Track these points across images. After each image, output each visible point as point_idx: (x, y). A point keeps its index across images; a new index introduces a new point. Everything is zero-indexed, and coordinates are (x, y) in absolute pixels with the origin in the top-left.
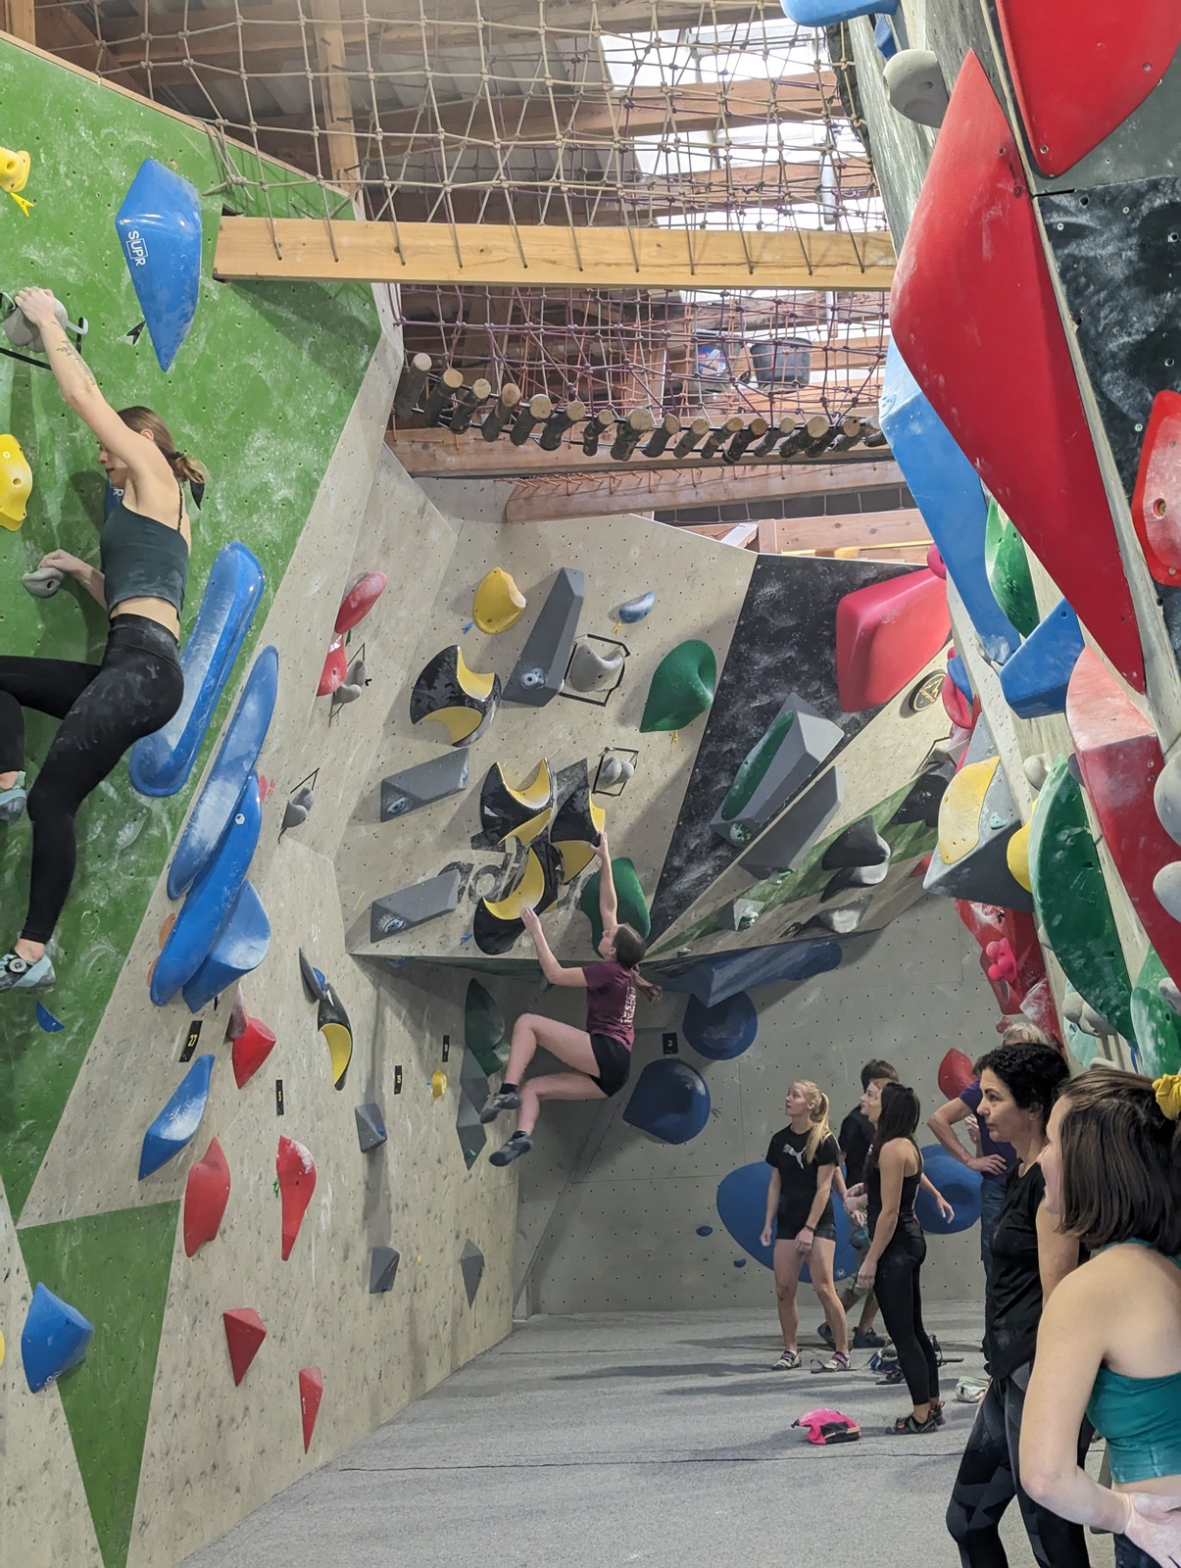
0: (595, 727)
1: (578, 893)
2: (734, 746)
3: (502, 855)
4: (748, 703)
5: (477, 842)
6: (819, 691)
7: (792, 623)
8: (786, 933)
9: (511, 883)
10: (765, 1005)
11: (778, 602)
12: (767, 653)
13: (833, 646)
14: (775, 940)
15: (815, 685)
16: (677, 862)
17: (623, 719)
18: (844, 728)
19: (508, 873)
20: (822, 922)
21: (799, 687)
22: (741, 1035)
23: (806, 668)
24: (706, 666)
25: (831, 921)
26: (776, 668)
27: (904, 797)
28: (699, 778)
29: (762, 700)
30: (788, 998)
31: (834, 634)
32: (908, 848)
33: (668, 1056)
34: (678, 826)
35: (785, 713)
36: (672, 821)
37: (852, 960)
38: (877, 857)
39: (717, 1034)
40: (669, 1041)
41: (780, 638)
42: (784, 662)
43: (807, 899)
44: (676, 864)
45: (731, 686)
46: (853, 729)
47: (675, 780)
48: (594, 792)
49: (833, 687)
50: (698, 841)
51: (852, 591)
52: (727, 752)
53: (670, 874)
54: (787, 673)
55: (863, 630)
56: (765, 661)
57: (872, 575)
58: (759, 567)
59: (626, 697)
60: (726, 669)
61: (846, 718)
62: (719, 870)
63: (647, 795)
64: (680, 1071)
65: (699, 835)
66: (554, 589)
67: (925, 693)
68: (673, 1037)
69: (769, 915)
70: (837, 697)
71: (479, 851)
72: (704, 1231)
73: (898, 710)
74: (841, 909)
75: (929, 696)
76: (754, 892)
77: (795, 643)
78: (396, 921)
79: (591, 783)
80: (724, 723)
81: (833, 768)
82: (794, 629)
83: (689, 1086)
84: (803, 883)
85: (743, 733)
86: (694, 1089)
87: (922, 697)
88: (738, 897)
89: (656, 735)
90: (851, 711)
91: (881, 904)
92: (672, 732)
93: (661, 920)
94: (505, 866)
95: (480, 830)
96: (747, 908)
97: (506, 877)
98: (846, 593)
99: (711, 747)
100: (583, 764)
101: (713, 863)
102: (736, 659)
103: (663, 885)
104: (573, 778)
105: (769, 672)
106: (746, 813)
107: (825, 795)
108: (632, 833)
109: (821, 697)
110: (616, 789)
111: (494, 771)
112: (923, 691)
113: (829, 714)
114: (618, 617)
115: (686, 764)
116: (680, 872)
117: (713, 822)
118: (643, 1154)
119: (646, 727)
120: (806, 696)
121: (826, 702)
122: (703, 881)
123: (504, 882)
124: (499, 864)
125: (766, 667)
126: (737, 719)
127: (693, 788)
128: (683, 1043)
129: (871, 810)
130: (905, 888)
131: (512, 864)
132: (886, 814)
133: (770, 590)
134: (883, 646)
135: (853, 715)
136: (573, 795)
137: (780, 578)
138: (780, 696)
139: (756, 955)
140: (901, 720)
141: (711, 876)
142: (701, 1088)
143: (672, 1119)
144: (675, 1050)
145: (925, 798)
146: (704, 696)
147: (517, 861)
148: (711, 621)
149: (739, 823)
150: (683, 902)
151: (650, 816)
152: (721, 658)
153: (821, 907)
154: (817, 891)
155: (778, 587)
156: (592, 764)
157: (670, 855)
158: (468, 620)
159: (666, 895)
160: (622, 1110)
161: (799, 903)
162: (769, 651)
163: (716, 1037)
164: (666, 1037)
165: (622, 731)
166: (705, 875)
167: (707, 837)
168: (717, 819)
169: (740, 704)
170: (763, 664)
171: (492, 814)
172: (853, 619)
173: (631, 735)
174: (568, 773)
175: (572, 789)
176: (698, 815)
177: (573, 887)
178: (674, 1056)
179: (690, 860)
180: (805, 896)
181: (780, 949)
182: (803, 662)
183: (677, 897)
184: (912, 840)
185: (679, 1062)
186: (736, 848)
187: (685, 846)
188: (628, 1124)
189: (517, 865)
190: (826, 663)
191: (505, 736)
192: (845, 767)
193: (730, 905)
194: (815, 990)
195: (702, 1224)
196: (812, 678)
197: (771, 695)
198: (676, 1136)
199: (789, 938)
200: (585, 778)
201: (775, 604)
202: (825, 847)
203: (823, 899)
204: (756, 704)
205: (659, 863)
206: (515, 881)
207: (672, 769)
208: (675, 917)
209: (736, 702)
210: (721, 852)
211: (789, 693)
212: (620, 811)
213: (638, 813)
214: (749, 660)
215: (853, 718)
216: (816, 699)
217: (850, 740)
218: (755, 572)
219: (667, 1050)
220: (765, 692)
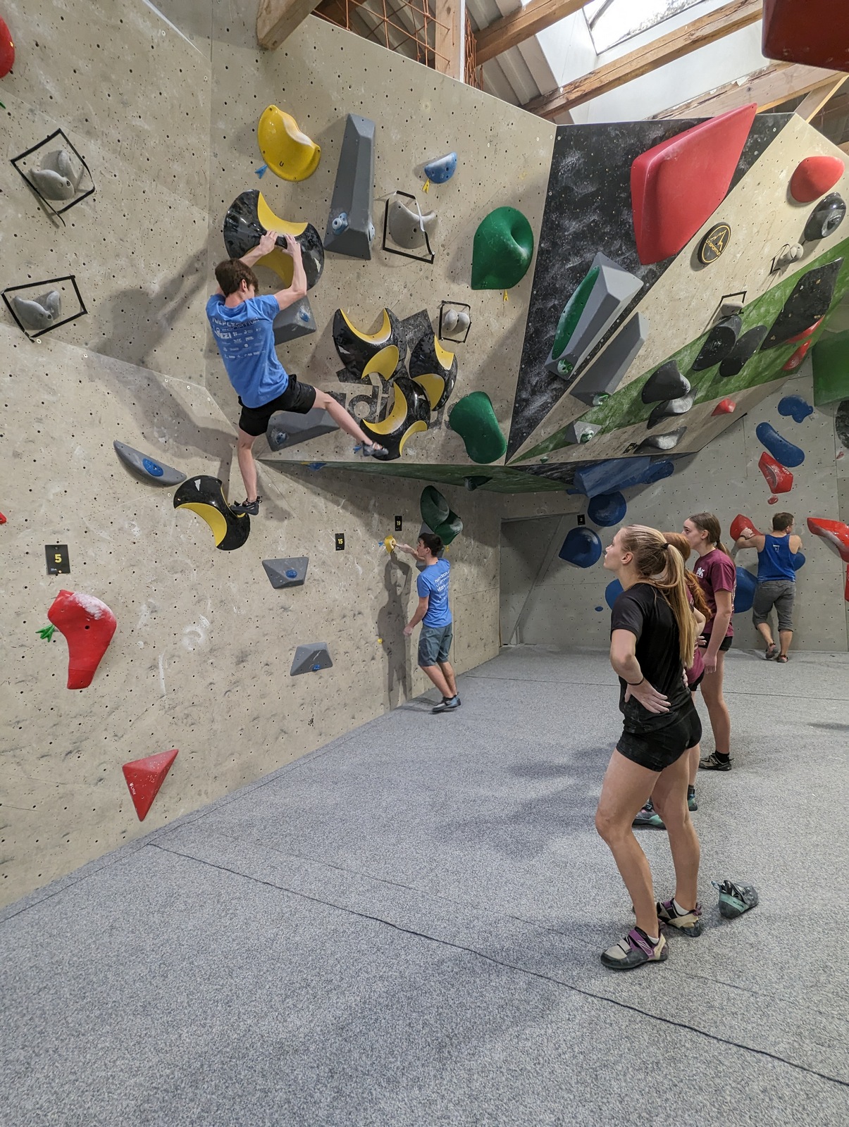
0: (428, 282)
1: (446, 417)
2: (556, 303)
3: (370, 387)
4: (563, 265)
5: (342, 376)
6: (620, 248)
7: (591, 189)
8: (627, 451)
9: (385, 408)
10: (631, 498)
11: (579, 171)
12: (574, 219)
13: (629, 206)
14: (619, 455)
15: (617, 244)
16: (524, 395)
17: (453, 276)
18: (643, 279)
19: (379, 401)
20: (650, 444)
21: (604, 246)
22: (617, 513)
23: (608, 229)
24: (520, 229)
25: (657, 443)
26: (583, 231)
27: (700, 348)
28: (532, 330)
29: (574, 262)
30: (643, 493)
31: (629, 196)
32: (708, 391)
33: (580, 526)
34: (521, 369)
35: (593, 269)
36: (516, 365)
37: (681, 470)
38: (681, 392)
39: (603, 514)
40: (581, 519)
41: (585, 204)
42: (588, 226)
43: (636, 425)
44: (524, 396)
45: (548, 252)
46: (651, 279)
47: (513, 331)
48: (440, 338)
49: (632, 243)
50: (537, 378)
51: (643, 151)
52: (551, 307)
53: (520, 405)
54: (592, 236)
55: (651, 172)
56: (573, 226)
57: (658, 133)
58: (559, 138)
59: (451, 256)
60: (542, 238)
61: (644, 270)
62: (556, 399)
63: (490, 343)
64: (586, 533)
65: (539, 374)
66: (346, 137)
67: (711, 245)
68: (583, 516)
69: (608, 436)
70: (635, 252)
71: (346, 383)
72: (599, 609)
73: (688, 262)
74: (664, 435)
75: (715, 249)
76: (589, 416)
77: (597, 208)
78: (281, 434)
79: (436, 330)
80: (546, 284)
81: (637, 314)
82: (594, 195)
83: (589, 540)
84: (629, 412)
85: (562, 291)
86: (592, 541)
87: (709, 249)
88: (577, 420)
89: (488, 293)
90: (648, 264)
91: (694, 435)
92: (502, 291)
93: (517, 437)
94: (375, 395)
95: (342, 367)
96: (587, 429)
97: (379, 404)
98: (637, 154)
99: (538, 305)
100: (424, 314)
101: (550, 394)
102: (551, 227)
103: (517, 412)
104: (418, 326)
105: (578, 236)
106: (567, 352)
107: (629, 337)
108: (482, 373)
109: (622, 254)
110: (460, 336)
111: (338, 318)
112: (709, 243)
113: (630, 267)
114: (422, 172)
115: (519, 319)
116: (527, 402)
117: (547, 363)
118: (570, 572)
119: (477, 284)
120: (611, 254)
121: (627, 258)
122: (545, 408)
123: (379, 409)
124: (369, 393)
125: (575, 232)
126: (556, 280)
127: (529, 339)
128: (587, 518)
129: (674, 355)
130: (709, 424)
131: (381, 395)
132: (687, 360)
133: (572, 159)
135: (651, 266)
136: (422, 340)
137: (579, 147)
138: (588, 256)
139: (608, 467)
140: (692, 272)
141: (551, 403)
142: (595, 540)
143: (581, 556)
144: (584, 523)
145: (717, 347)
146: (520, 255)
147: (385, 392)
148: (521, 190)
149: (562, 359)
150: (533, 423)
151: (495, 361)
152: (536, 225)
153: (649, 433)
154: (642, 420)
155: (578, 155)
156: (433, 315)
157: (519, 390)
158: (261, 165)
159: (520, 419)
160: (559, 552)
161: (630, 429)
162: (575, 217)
163: (603, 515)
164: (579, 517)
165: (455, 288)
166: (546, 403)
167: (544, 375)
168: (549, 360)
169: (557, 266)
170: (572, 230)
171: (346, 352)
172: (642, 168)
173: (463, 290)
174: (412, 322)
175: (420, 335)
176: (535, 359)
177: (441, 413)
178: (584, 526)
179: (534, 393)
180: (634, 423)
181: (626, 463)
182: (605, 223)
183: (528, 420)
184: (710, 386)
185: (585, 528)
186: (567, 383)
187: (529, 383)
188: (561, 559)
189: (386, 396)
190: (624, 223)
191: (340, 285)
192: (647, 314)
193: (571, 425)
194: (658, 489)
195: (597, 606)
196: (613, 238)
197: (581, 256)
198: (585, 564)
199: (631, 453)
200: (429, 326)
201: (577, 173)
202: (641, 385)
203: (649, 427)
204: (570, 265)
205: (512, 396)
206: (388, 408)
207: (508, 322)
208: (529, 434)
209: (554, 265)
210: (556, 385)
211: (596, 253)
212: (467, 355)
213: (485, 357)
214: (560, 227)
215: (650, 269)
216: (619, 255)
217: (649, 289)
218: (557, 143)
219: (579, 523)
220: (576, 255)
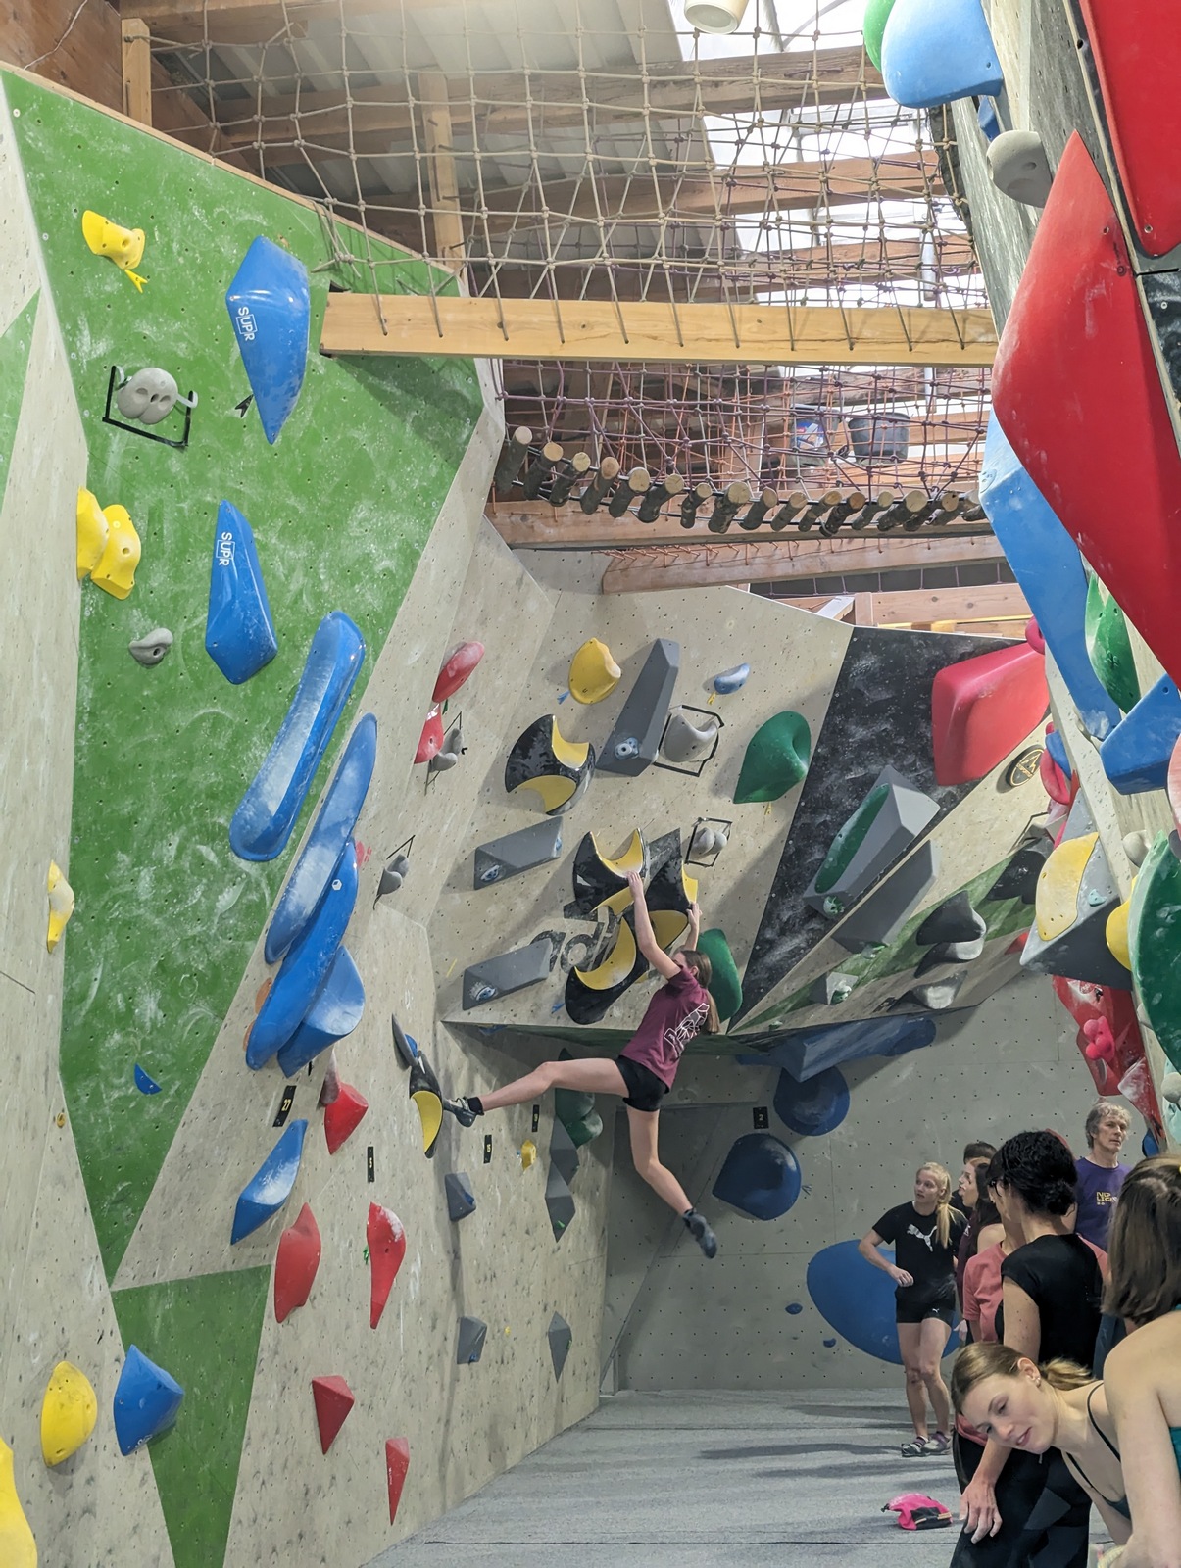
0: (689, 797)
2: (828, 818)
3: (595, 924)
4: (842, 775)
5: (569, 911)
6: (915, 763)
7: (886, 695)
8: (880, 1008)
9: (603, 952)
10: (858, 1081)
11: (874, 674)
12: (863, 726)
13: (929, 719)
14: (868, 1015)
15: (911, 758)
16: (769, 934)
17: (717, 789)
18: (940, 802)
19: (599, 942)
20: (915, 998)
21: (894, 759)
22: (833, 1110)
23: (901, 741)
24: (801, 737)
25: (925, 997)
26: (872, 740)
27: (1000, 873)
28: (792, 850)
29: (856, 773)
30: (882, 1074)
31: (929, 708)
32: (1003, 924)
33: (759, 1131)
34: (771, 898)
35: (880, 785)
36: (764, 893)
37: (947, 1036)
38: (972, 933)
39: (807, 1109)
40: (760, 1116)
41: (876, 711)
42: (878, 735)
43: (901, 974)
44: (768, 936)
45: (826, 758)
46: (949, 803)
47: (769, 851)
48: (686, 862)
49: (929, 760)
50: (790, 913)
51: (949, 664)
52: (821, 824)
53: (762, 947)
54: (882, 746)
55: (959, 704)
56: (860, 733)
57: (969, 648)
58: (855, 639)
59: (720, 767)
60: (821, 741)
61: (941, 792)
62: (811, 943)
63: (740, 867)
64: (771, 1146)
65: (793, 907)
66: (650, 660)
67: (1022, 769)
68: (764, 1111)
69: (862, 989)
70: (933, 771)
71: (570, 920)
72: (793, 1309)
73: (994, 785)
74: (935, 985)
75: (1026, 772)
76: (848, 966)
77: (890, 716)
78: (488, 989)
79: (684, 854)
80: (818, 795)
81: (928, 842)
82: (890, 702)
83: (779, 1162)
84: (896, 958)
85: (837, 806)
86: (784, 1165)
87: (1019, 772)
88: (831, 971)
89: (750, 806)
90: (946, 785)
91: (976, 981)
92: (765, 803)
93: (753, 992)
94: (596, 935)
95: (572, 899)
96: (840, 983)
97: (598, 947)
98: (942, 666)
99: (805, 819)
100: (676, 834)
101: (806, 936)
102: (832, 731)
103: (755, 957)
104: (666, 848)
105: (864, 744)
106: (840, 886)
107: (920, 869)
108: (723, 907)
109: (916, 771)
110: (709, 859)
111: (587, 842)
112: (1020, 766)
113: (924, 787)
114: (711, 686)
115: (780, 835)
116: (772, 944)
117: (806, 894)
118: (732, 1229)
119: (738, 798)
120: (900, 770)
121: (922, 775)
122: (795, 954)
123: (596, 949)
124: (591, 933)
125: (861, 740)
126: (832, 792)
127: (786, 860)
128: (773, 1116)
129: (966, 885)
130: (1000, 966)
131: (604, 934)
132: (981, 890)
133: (866, 662)
134: (979, 720)
135: (949, 788)
136: (666, 865)
137: (876, 650)
138: (874, 768)
139: (849, 1030)
140: (998, 794)
141: (804, 949)
142: (791, 1163)
143: (761, 1196)
144: (765, 1124)
145: (1022, 874)
146: (799, 768)
147: (609, 930)
148: (806, 693)
149: (832, 896)
150: (776, 974)
151: (743, 886)
152: (816, 728)
153: (916, 982)
154: (910, 966)
155: (873, 659)
156: (685, 835)
157: (763, 927)
158: (564, 690)
159: (758, 967)
160: (712, 1183)
161: (892, 978)
162: (864, 724)
163: (808, 1112)
164: (756, 1112)
165: (716, 801)
166: (798, 948)
167: (800, 910)
168: (810, 892)
169: (834, 776)
170: (858, 737)
171: (585, 883)
172: (949, 693)
173: (725, 806)
174: (660, 843)
175: (665, 859)
176: (791, 887)
178: (764, 1131)
179: (783, 932)
180: (899, 971)
181: (873, 1024)
182: (898, 734)
183: (770, 969)
184: (1008, 916)
185: (769, 1136)
186: (829, 922)
187: (778, 918)
188: (717, 1199)
189: (609, 935)
190: (921, 737)
191: (598, 805)
192: (940, 841)
193: (823, 978)
194: (908, 1066)
195: (792, 1301)
196: (907, 751)
197: (866, 768)
198: (766, 1212)
199: (883, 1012)
200: (678, 849)
201: (871, 677)
202: (920, 922)
203: (917, 975)
204: (851, 776)
205: (752, 935)
206: (607, 951)
207: (765, 841)
208: (767, 990)
209: (831, 774)
210: (814, 925)
211: (884, 766)
212: (712, 882)
213: (731, 884)
214: (844, 733)
215: (949, 792)
216: (912, 772)
217: (946, 814)
218: (851, 644)
219: (757, 1124)
220: (859, 765)
